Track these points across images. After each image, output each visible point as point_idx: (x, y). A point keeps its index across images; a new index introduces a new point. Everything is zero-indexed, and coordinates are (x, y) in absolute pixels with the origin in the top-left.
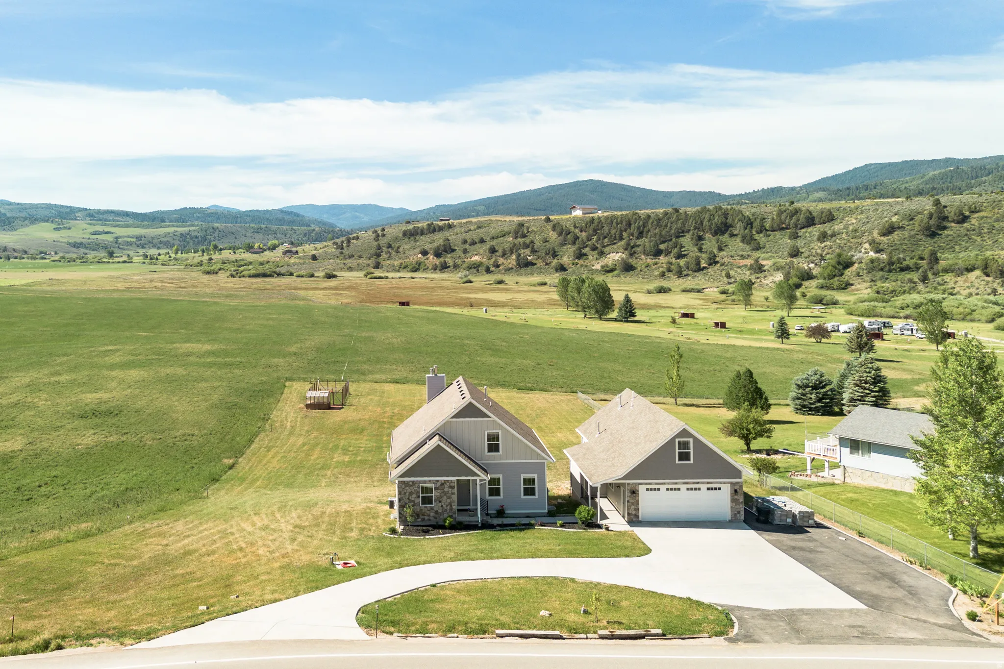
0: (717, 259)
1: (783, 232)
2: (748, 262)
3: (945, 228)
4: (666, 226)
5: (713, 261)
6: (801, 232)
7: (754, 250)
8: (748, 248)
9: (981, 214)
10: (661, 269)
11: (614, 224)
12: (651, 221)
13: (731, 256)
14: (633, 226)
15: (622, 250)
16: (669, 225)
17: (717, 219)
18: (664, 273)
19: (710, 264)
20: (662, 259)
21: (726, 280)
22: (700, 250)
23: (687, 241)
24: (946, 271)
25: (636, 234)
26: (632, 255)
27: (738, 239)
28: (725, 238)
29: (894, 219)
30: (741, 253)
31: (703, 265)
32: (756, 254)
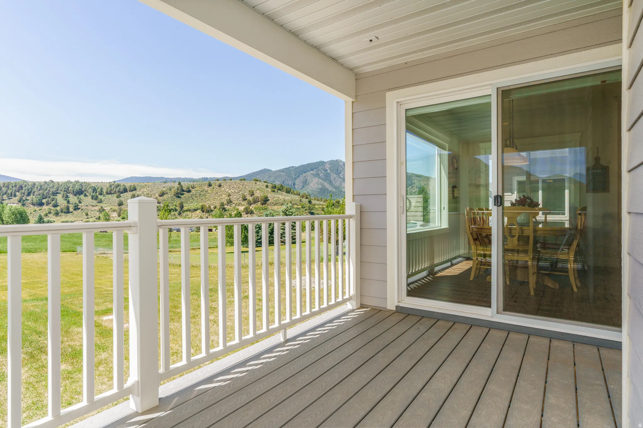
0: (79, 207)
1: (113, 195)
2: (97, 208)
3: (183, 194)
4: (46, 189)
5: (76, 208)
6: (122, 195)
7: (98, 203)
8: (95, 202)
9: (196, 189)
10: (45, 213)
11: (10, 187)
12: (36, 186)
13: (87, 206)
14: (24, 189)
15: (17, 202)
16: (48, 189)
17: (77, 187)
18: (47, 214)
19: (75, 210)
20: (45, 207)
21: (86, 217)
22: (68, 202)
23: (59, 198)
24: (187, 211)
25: (26, 193)
26: (23, 205)
27: (90, 197)
28: (82, 197)
29: (164, 189)
30: (92, 204)
31: (71, 210)
32: (101, 204)
